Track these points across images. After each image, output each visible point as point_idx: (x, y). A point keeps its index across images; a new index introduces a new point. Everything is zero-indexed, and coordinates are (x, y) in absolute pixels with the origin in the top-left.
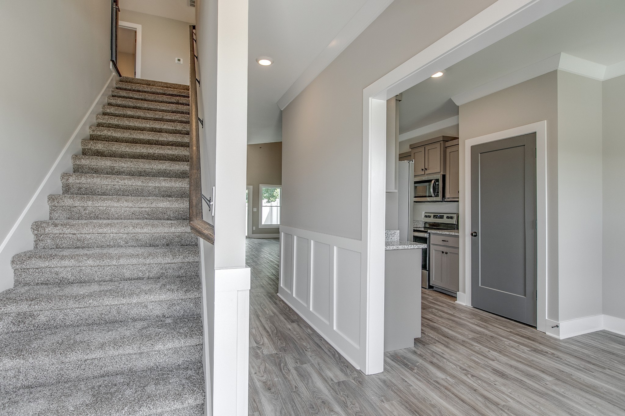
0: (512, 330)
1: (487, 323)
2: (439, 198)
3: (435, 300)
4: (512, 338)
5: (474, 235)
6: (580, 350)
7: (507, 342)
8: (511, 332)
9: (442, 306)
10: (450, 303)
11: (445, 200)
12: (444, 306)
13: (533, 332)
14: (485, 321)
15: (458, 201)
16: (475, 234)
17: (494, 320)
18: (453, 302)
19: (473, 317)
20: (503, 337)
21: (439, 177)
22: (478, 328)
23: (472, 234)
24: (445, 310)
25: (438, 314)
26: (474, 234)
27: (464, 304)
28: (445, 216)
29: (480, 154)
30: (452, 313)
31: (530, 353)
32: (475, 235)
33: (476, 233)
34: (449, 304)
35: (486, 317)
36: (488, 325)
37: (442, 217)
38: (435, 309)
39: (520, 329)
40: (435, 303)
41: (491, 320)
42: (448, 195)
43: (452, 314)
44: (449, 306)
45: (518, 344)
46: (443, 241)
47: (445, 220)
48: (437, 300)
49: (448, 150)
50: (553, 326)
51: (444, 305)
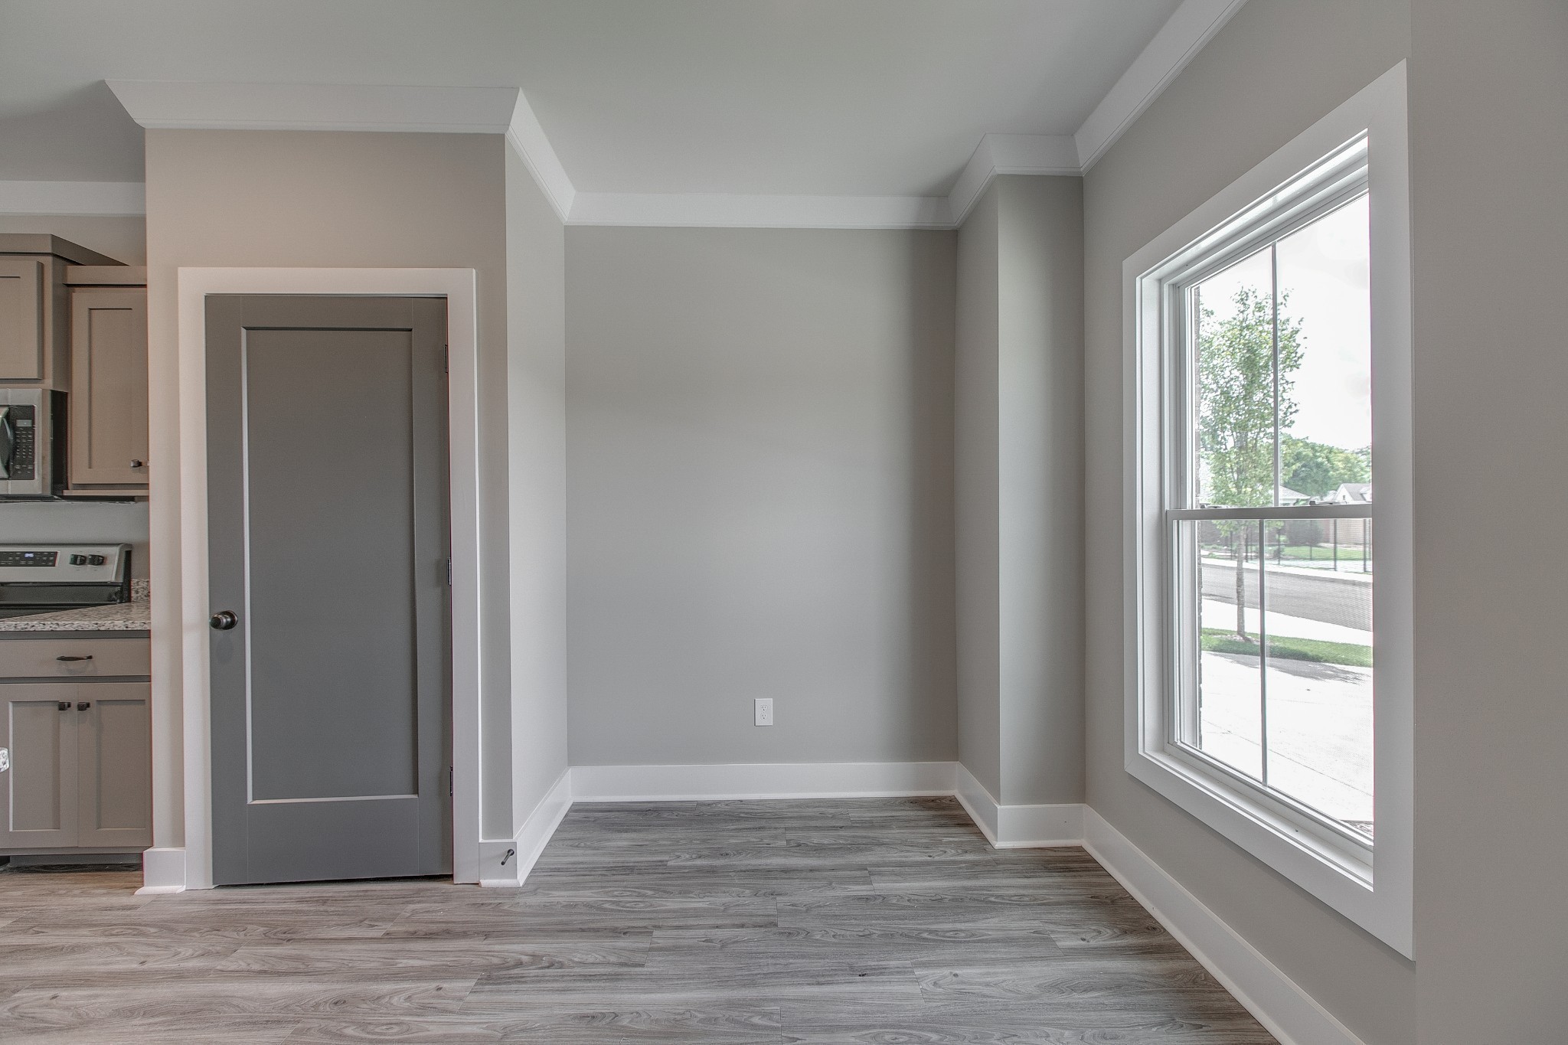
0: (389, 927)
1: (300, 940)
2: (36, 484)
3: (25, 931)
4: (404, 963)
5: (223, 623)
6: (576, 899)
7: (398, 993)
8: (389, 937)
9: (73, 949)
10: (111, 909)
11: (66, 493)
12: (83, 940)
13: (446, 898)
14: (288, 936)
15: (146, 498)
16: (229, 620)
17: (316, 913)
18: (125, 900)
19: (235, 935)
20: (376, 978)
21: (35, 396)
22: (274, 989)
23: (215, 623)
24: (94, 963)
25: (53, 1015)
26: (225, 620)
27: (180, 889)
28: (64, 555)
29: (244, 331)
30: (135, 966)
31: (482, 997)
32: (227, 622)
33: (231, 615)
34: (109, 917)
35: (284, 912)
36: (305, 950)
37: (48, 560)
38: (34, 987)
39: (412, 907)
40: (25, 949)
41: (304, 918)
42: (79, 472)
43: (133, 973)
44: (108, 928)
45: (434, 979)
46: (63, 659)
47: (64, 571)
48: (35, 924)
49: (81, 301)
50: (502, 860)
51: (84, 937)
